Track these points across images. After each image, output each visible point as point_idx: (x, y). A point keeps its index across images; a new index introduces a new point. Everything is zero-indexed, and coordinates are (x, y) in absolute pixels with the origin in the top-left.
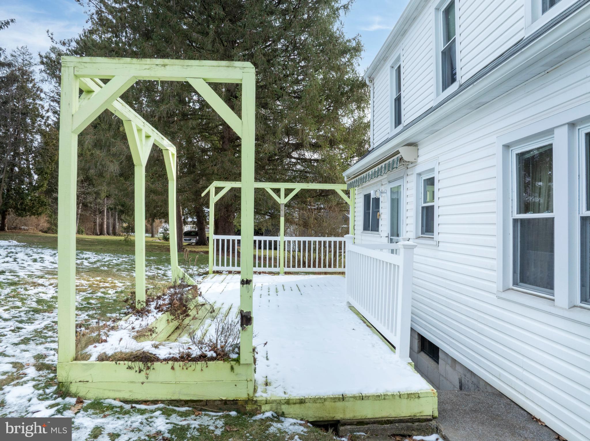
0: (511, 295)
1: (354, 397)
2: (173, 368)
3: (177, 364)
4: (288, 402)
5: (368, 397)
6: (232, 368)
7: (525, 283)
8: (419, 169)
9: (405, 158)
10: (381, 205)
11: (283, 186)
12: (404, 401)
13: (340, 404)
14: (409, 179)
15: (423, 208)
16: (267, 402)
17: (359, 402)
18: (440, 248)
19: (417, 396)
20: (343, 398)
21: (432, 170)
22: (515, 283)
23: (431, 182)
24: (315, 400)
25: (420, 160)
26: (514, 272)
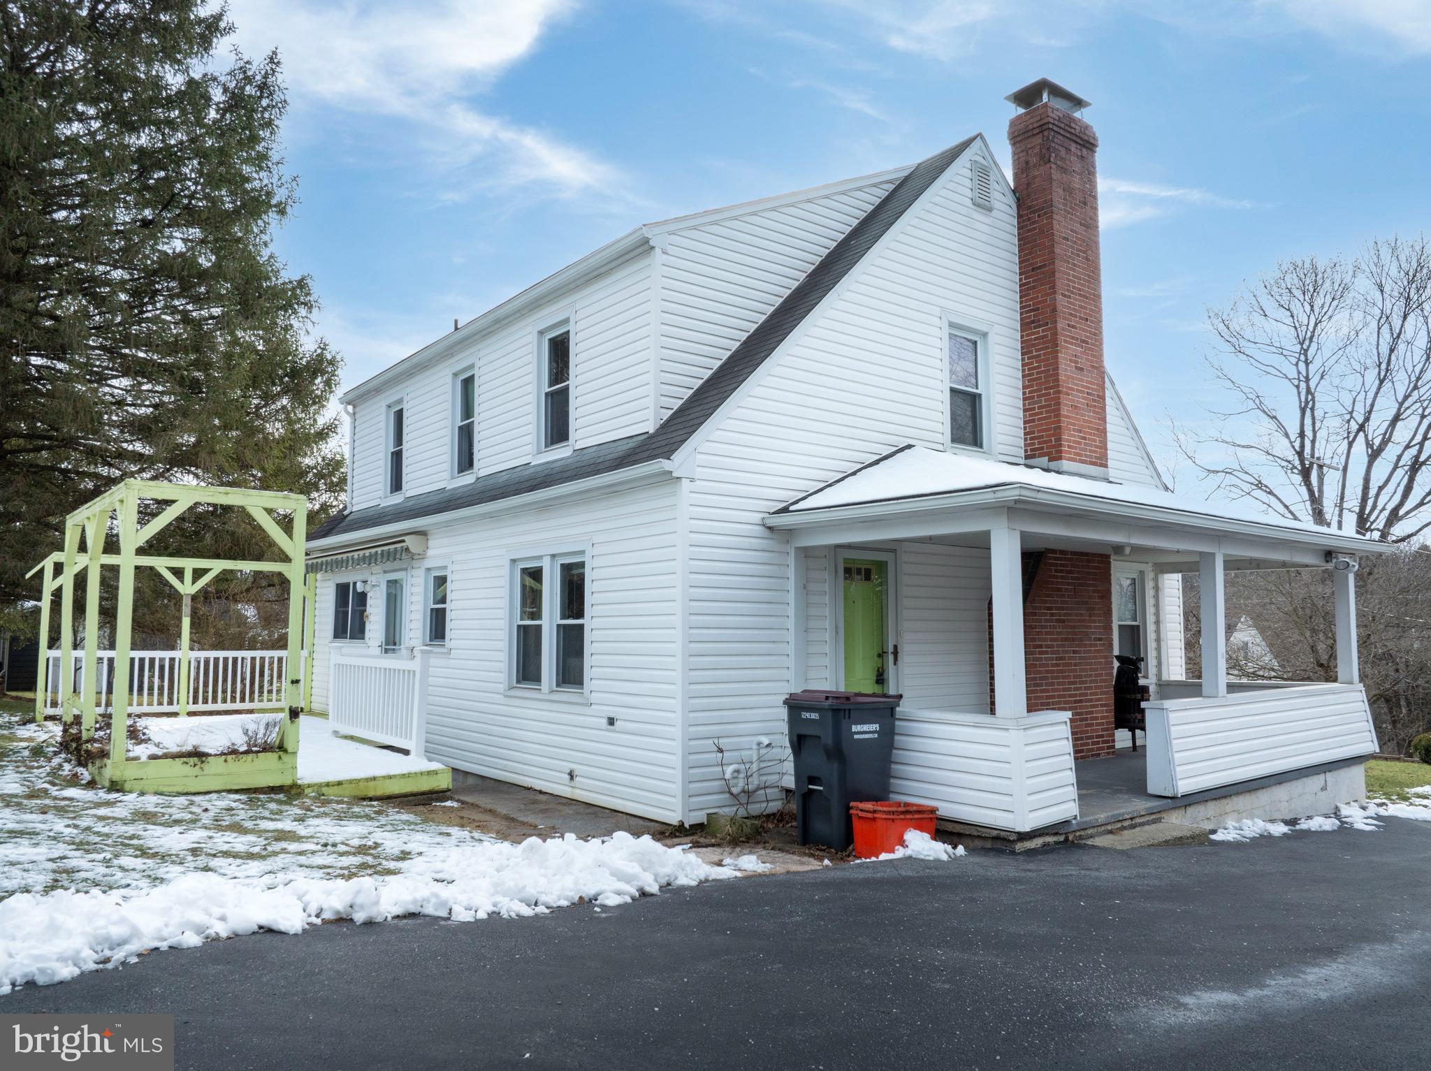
0: (514, 693)
1: (384, 777)
2: (226, 761)
3: (229, 757)
4: (328, 785)
5: (395, 776)
6: (280, 758)
7: (528, 680)
8: (429, 563)
9: (413, 549)
10: (369, 602)
11: (189, 564)
12: (425, 777)
13: (371, 784)
14: (415, 572)
15: (432, 609)
16: (309, 786)
17: (388, 781)
18: (451, 656)
19: (435, 773)
20: (374, 779)
21: (445, 568)
22: (518, 682)
23: (441, 581)
24: (351, 782)
25: (430, 553)
26: (518, 672)
